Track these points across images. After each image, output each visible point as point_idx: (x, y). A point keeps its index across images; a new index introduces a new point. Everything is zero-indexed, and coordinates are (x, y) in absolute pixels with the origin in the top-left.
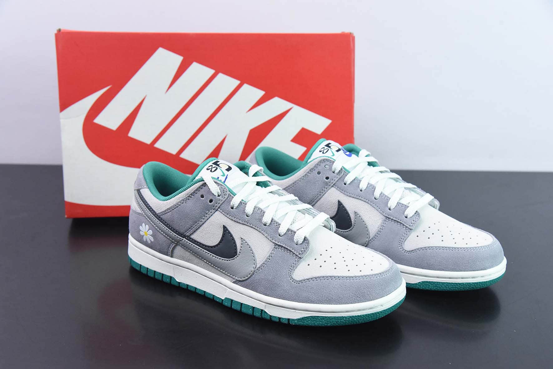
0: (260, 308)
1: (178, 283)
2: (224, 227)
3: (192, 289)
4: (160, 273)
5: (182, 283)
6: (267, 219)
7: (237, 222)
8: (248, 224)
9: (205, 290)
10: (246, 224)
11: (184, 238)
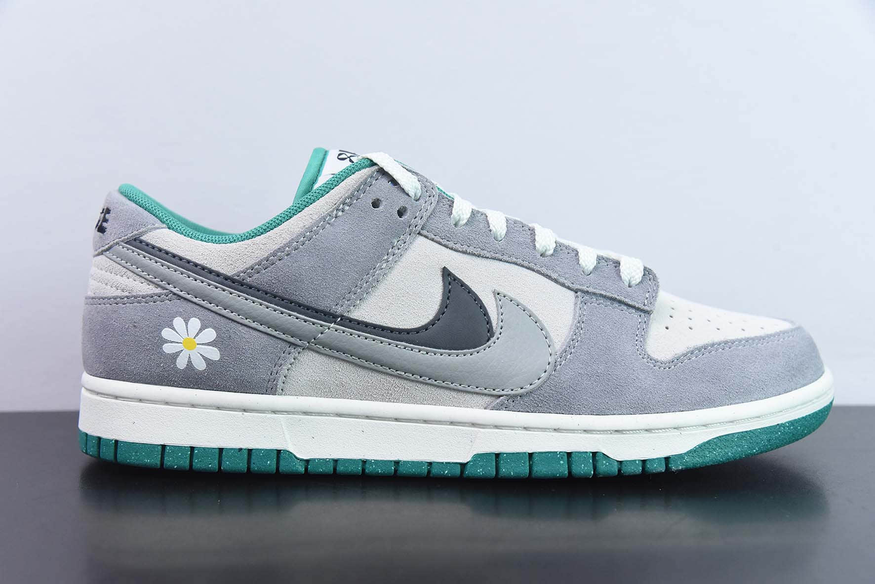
0: (588, 450)
1: (302, 463)
2: (446, 274)
3: (351, 469)
4: (240, 449)
5: (314, 460)
6: (546, 240)
7: (479, 256)
8: (505, 258)
9: (396, 459)
10: (501, 257)
11: (331, 323)
